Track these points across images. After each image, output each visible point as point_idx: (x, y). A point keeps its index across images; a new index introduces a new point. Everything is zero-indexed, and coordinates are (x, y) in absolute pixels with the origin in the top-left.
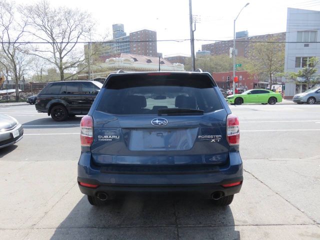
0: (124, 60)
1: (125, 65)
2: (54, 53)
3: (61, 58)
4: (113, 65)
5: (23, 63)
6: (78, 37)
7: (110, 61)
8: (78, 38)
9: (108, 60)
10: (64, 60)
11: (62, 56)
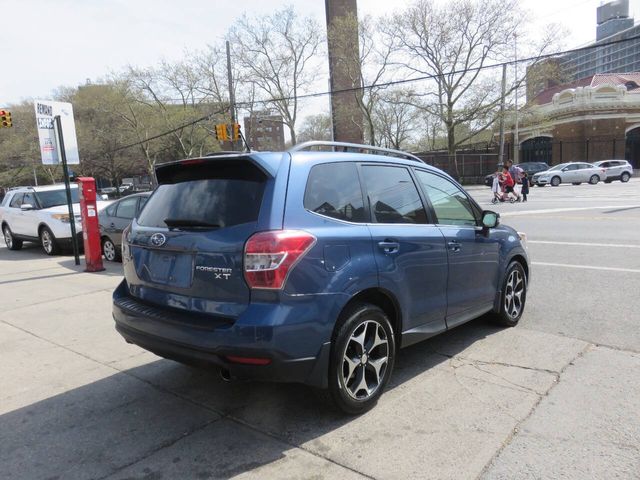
0: (598, 91)
1: (600, 101)
2: (440, 96)
3: (451, 104)
4: (569, 105)
5: (404, 119)
6: (485, 56)
7: (562, 97)
8: (483, 58)
9: (557, 94)
10: (455, 107)
11: (452, 100)
